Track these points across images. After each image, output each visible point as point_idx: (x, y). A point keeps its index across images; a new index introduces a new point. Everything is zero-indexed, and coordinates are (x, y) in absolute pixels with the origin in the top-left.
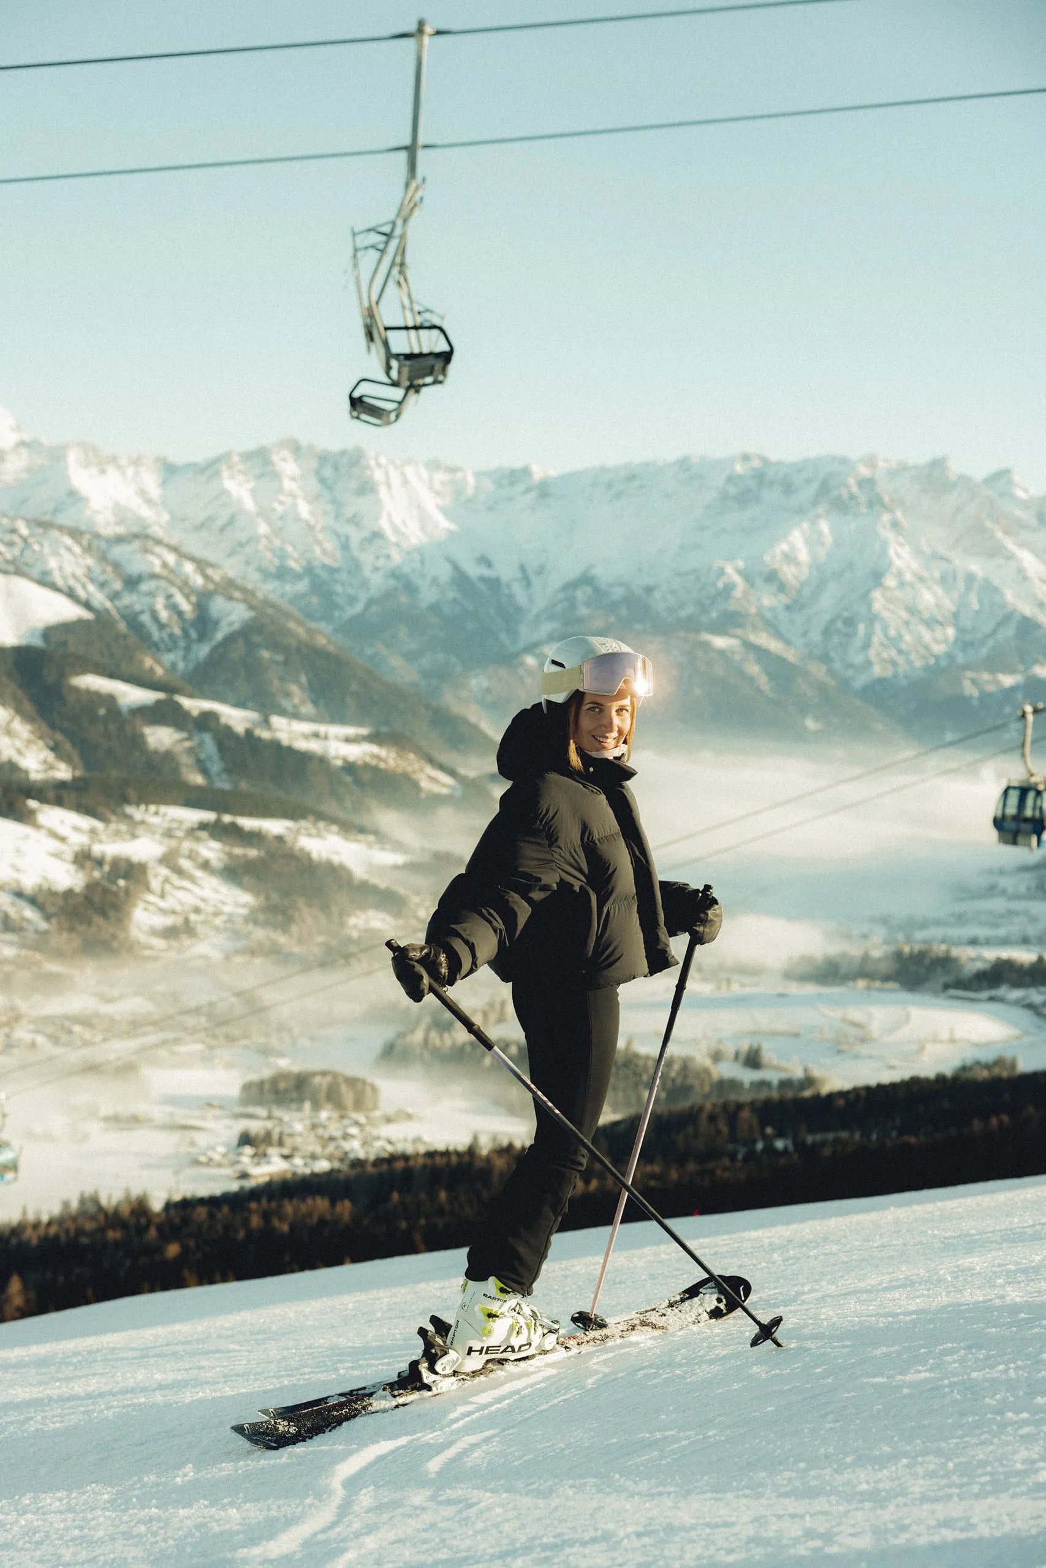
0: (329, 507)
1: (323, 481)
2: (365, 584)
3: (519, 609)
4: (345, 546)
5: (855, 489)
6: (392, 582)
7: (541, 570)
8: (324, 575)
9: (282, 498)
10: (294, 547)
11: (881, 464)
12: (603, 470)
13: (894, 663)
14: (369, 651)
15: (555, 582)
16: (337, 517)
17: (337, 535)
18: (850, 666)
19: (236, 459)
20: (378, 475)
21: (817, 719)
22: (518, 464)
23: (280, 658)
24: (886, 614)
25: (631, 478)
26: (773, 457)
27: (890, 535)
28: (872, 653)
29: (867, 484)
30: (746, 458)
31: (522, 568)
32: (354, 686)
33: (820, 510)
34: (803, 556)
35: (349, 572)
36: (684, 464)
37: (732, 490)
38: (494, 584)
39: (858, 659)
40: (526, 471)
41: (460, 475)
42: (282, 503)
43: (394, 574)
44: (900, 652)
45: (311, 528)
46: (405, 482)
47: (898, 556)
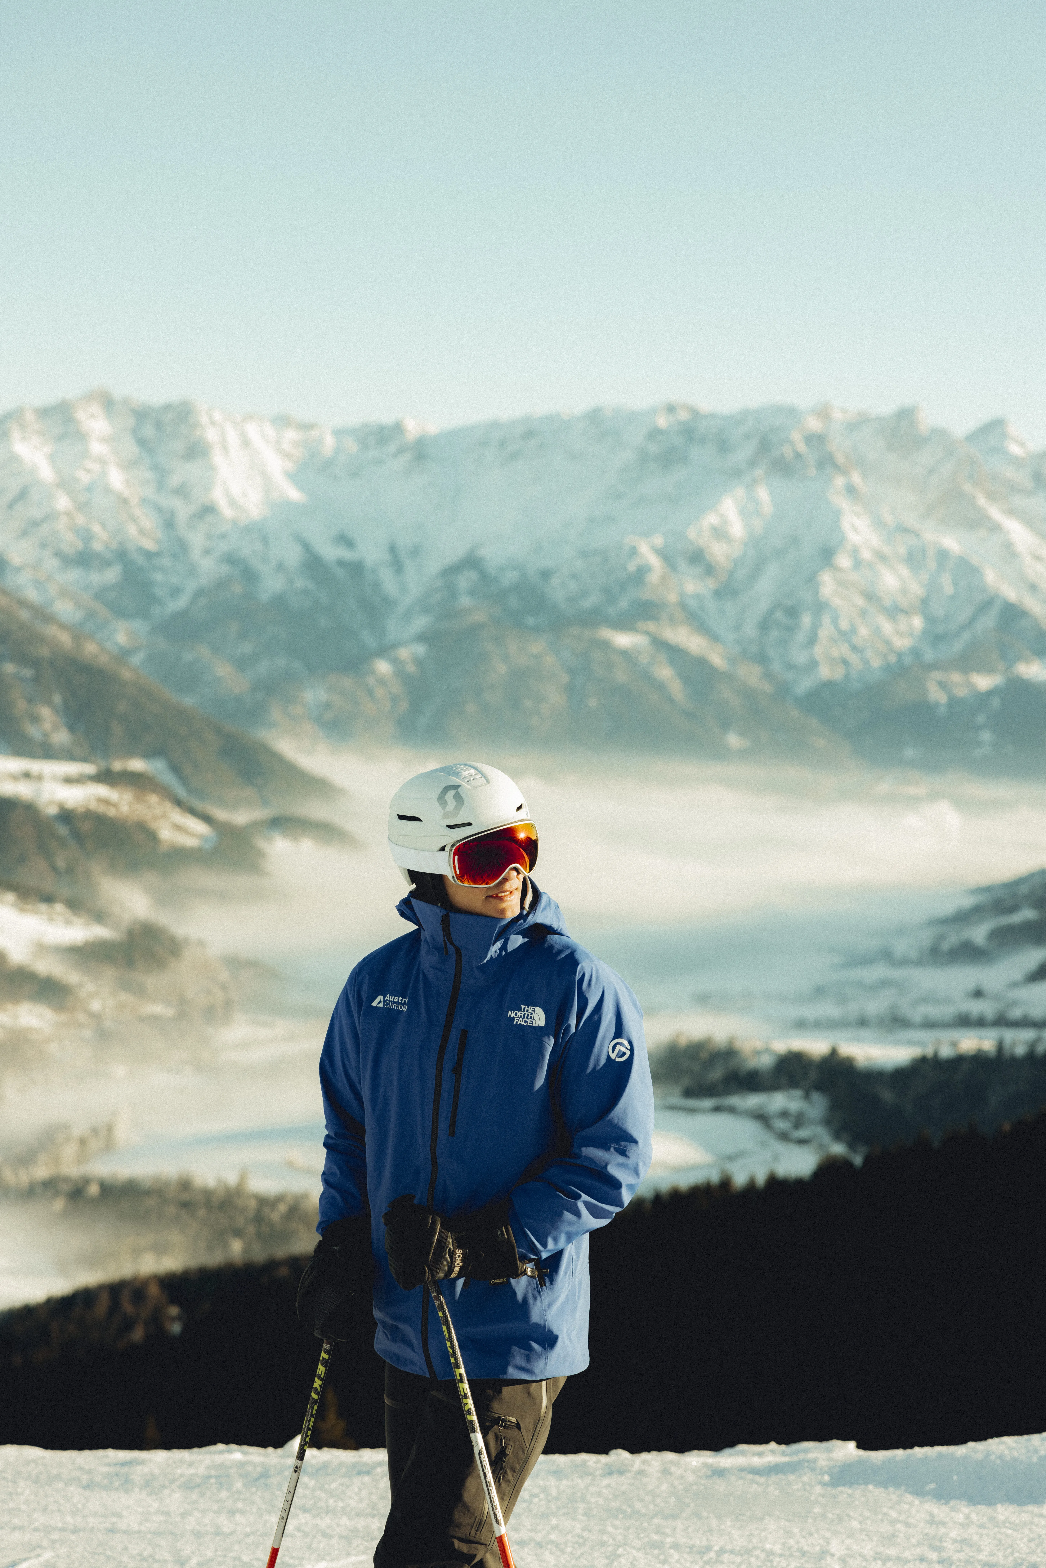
0: (149, 476)
1: (141, 442)
3: (386, 600)
4: (169, 524)
5: (801, 447)
7: (416, 551)
8: (141, 562)
9: (88, 464)
10: (103, 526)
11: (837, 416)
12: (495, 425)
13: (845, 662)
15: (434, 565)
16: (160, 487)
17: (159, 510)
18: (790, 666)
20: (212, 435)
21: (742, 734)
22: (388, 419)
24: (837, 601)
25: (529, 434)
26: (705, 408)
27: (844, 504)
28: (818, 651)
29: (816, 440)
30: (671, 409)
31: (392, 549)
33: (759, 472)
34: (737, 530)
35: (173, 557)
36: (594, 417)
37: (654, 448)
38: (356, 569)
39: (801, 658)
40: (398, 427)
41: (314, 433)
42: (88, 470)
44: (854, 648)
46: (247, 444)
47: (855, 529)
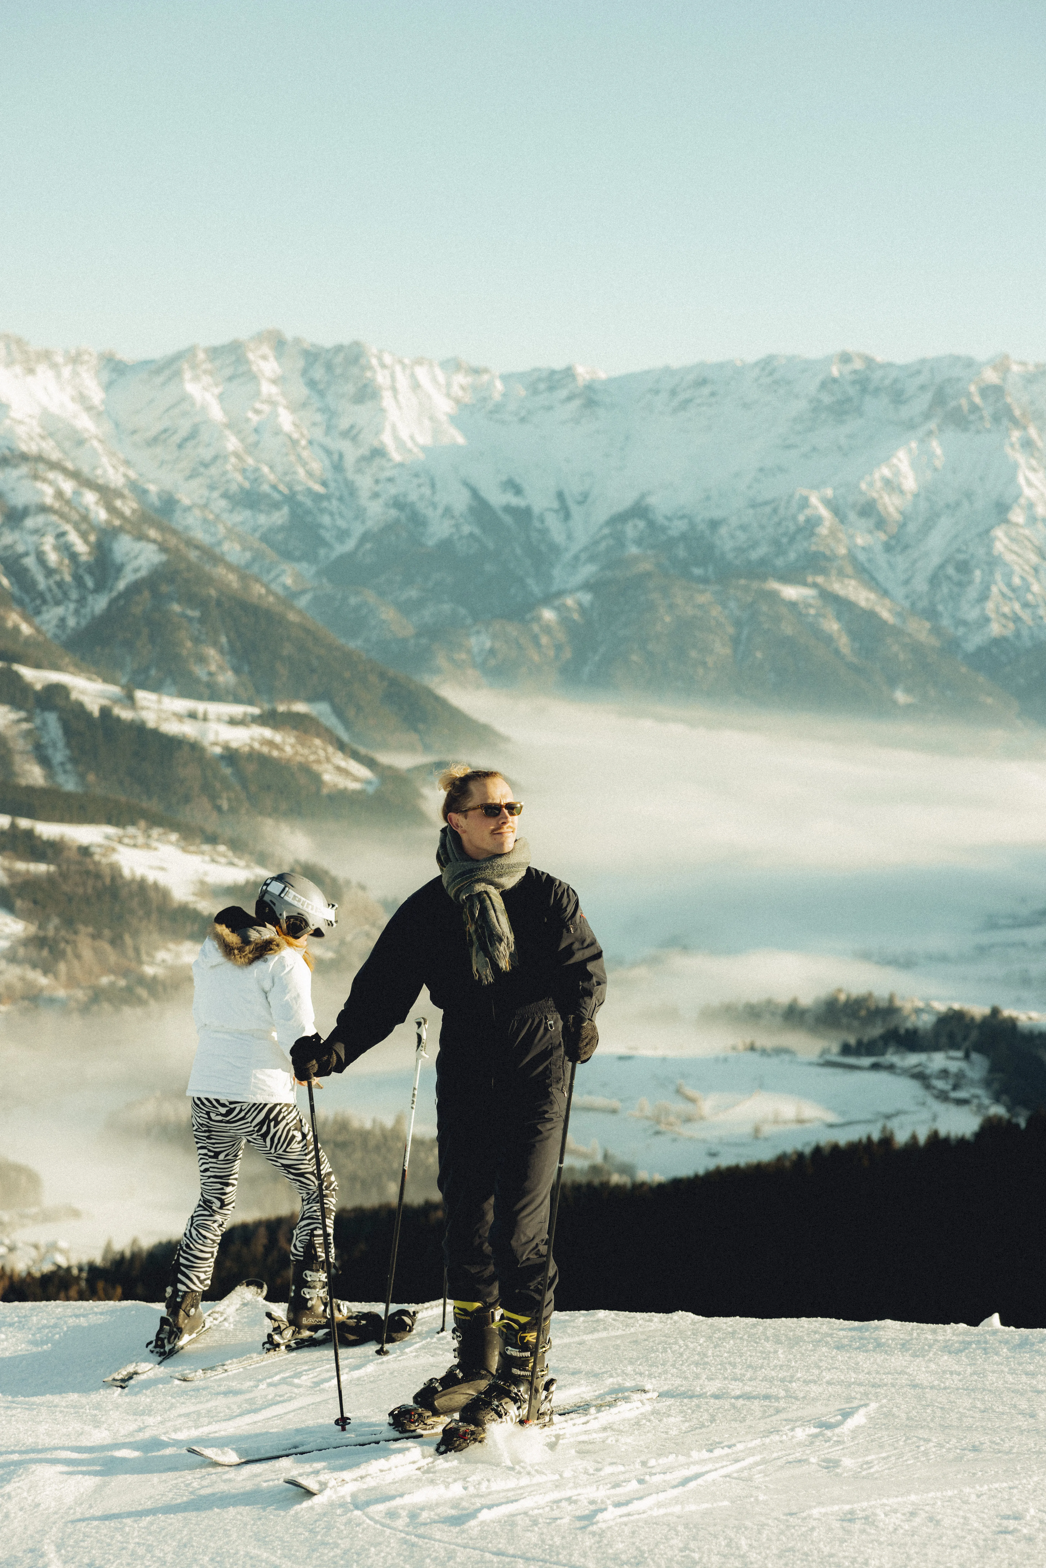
0: (319, 417)
1: (312, 384)
2: (360, 514)
3: (555, 549)
4: (338, 467)
5: (977, 400)
6: (393, 513)
7: (584, 499)
8: (309, 503)
9: (258, 406)
10: (271, 468)
11: (1015, 368)
12: (667, 371)
13: (1017, 619)
14: (353, 601)
15: (601, 514)
16: (329, 429)
17: (328, 452)
18: (962, 623)
19: (201, 356)
20: (381, 378)
21: (910, 690)
22: (559, 365)
23: (195, 614)
24: (1009, 557)
25: (702, 382)
26: (880, 358)
27: (1020, 458)
28: (990, 606)
29: (993, 392)
30: (845, 358)
31: (560, 496)
32: (287, 649)
33: (933, 425)
34: (910, 483)
35: (341, 499)
36: (767, 365)
37: (827, 399)
38: (523, 515)
39: (972, 615)
40: (569, 373)
41: (485, 377)
42: (257, 412)
43: (398, 504)
44: (1026, 605)
45: (295, 443)
46: (416, 386)
47: (1029, 484)
